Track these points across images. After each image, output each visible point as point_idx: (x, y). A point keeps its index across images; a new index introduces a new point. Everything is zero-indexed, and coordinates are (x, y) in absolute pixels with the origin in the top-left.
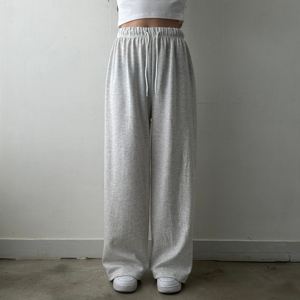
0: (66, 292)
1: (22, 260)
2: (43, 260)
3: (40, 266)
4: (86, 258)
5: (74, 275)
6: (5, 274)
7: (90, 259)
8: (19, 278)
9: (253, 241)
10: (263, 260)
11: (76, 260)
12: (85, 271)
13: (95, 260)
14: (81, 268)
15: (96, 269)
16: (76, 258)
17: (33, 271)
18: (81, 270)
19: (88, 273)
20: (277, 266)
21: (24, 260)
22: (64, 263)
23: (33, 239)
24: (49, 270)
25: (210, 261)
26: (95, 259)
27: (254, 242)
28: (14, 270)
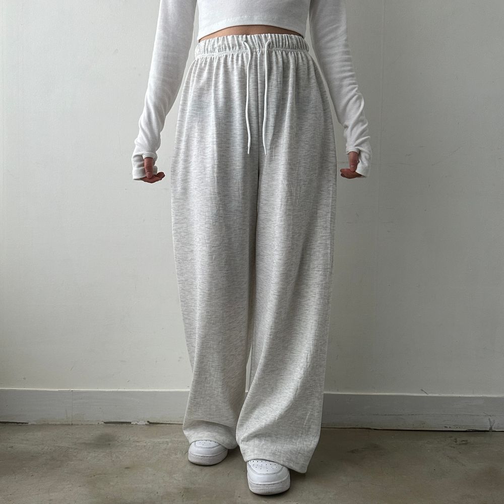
0: (112, 483)
1: (39, 425)
2: (75, 424)
3: (68, 436)
4: (147, 423)
5: (127, 453)
6: (9, 449)
7: (153, 423)
8: (33, 456)
9: (430, 395)
10: (446, 427)
11: (130, 425)
12: (145, 446)
13: (163, 425)
14: (137, 440)
15: (163, 443)
16: (130, 423)
17: (57, 445)
18: (138, 444)
19: (151, 449)
20: (472, 439)
21: (43, 426)
22: (109, 430)
23: (57, 390)
24: (85, 443)
25: (357, 429)
26: (162, 423)
27: (431, 397)
28: (25, 442)
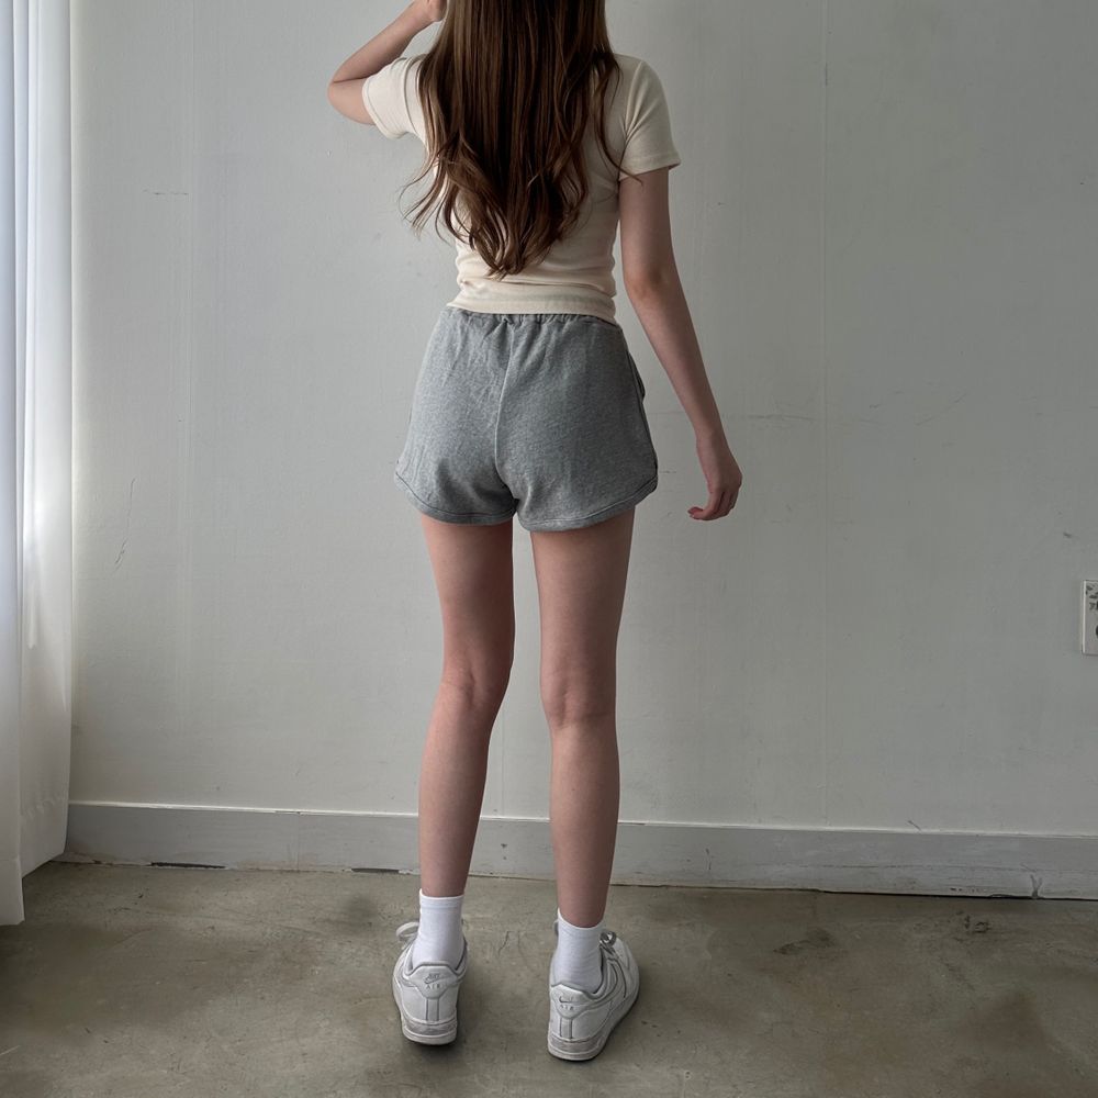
1: (243, 871)
2: (303, 871)
3: (299, 901)
8: (251, 951)
9: (925, 831)
10: (953, 889)
11: (397, 876)
16: (396, 871)
17: (286, 924)
22: (364, 887)
23: (273, 810)
25: (796, 892)
27: (926, 834)
28: (231, 916)
